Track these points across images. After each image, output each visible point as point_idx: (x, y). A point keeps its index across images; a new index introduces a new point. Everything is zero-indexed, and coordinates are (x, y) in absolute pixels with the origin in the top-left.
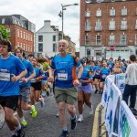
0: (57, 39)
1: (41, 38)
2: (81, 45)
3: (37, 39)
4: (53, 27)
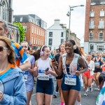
0: (64, 35)
1: (51, 34)
2: (85, 41)
3: (48, 35)
4: (62, 25)
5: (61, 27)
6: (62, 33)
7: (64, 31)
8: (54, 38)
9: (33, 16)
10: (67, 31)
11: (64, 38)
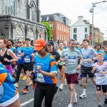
5: (84, 23)
6: (86, 29)
7: (88, 26)
8: (78, 34)
9: (58, 15)
10: (91, 27)
11: (88, 33)
